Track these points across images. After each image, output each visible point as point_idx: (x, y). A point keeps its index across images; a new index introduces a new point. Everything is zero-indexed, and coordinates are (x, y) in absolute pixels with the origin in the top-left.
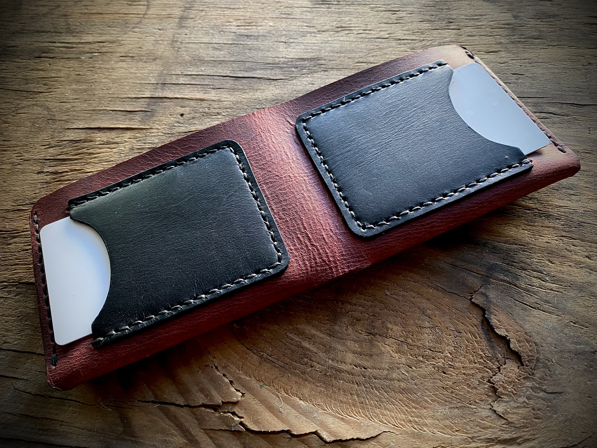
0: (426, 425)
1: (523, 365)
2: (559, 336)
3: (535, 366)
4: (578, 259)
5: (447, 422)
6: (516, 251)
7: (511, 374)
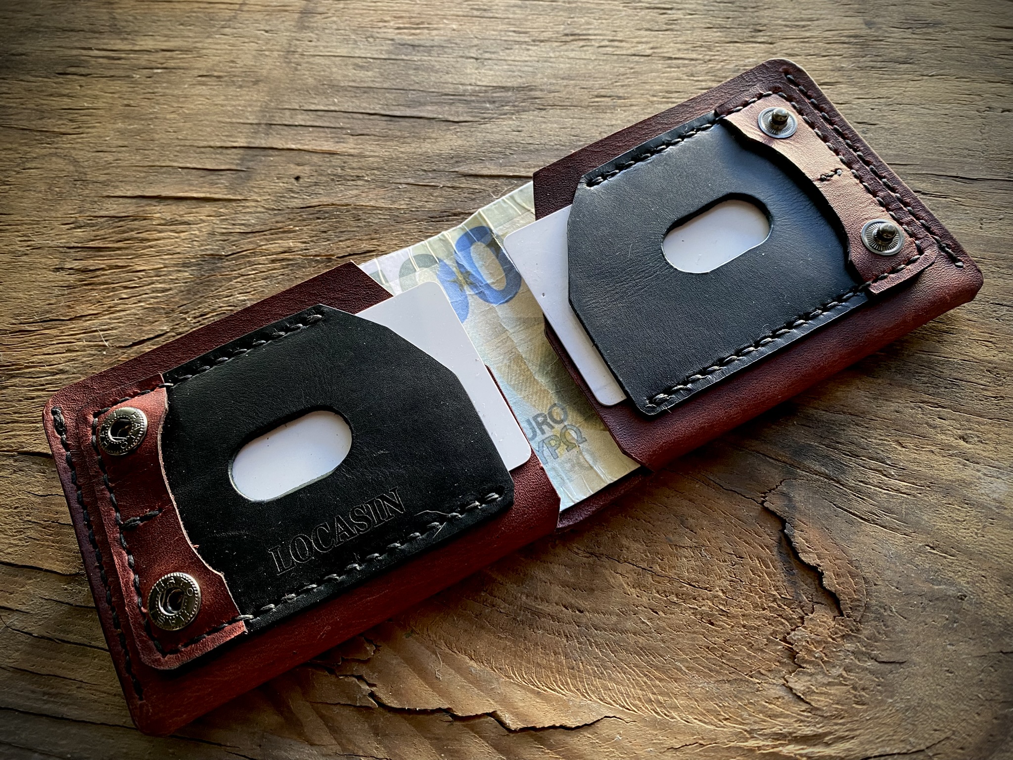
0: (676, 708)
1: (842, 615)
2: (905, 569)
3: (862, 617)
4: (946, 441)
5: (712, 705)
6: (844, 425)
7: (821, 629)
